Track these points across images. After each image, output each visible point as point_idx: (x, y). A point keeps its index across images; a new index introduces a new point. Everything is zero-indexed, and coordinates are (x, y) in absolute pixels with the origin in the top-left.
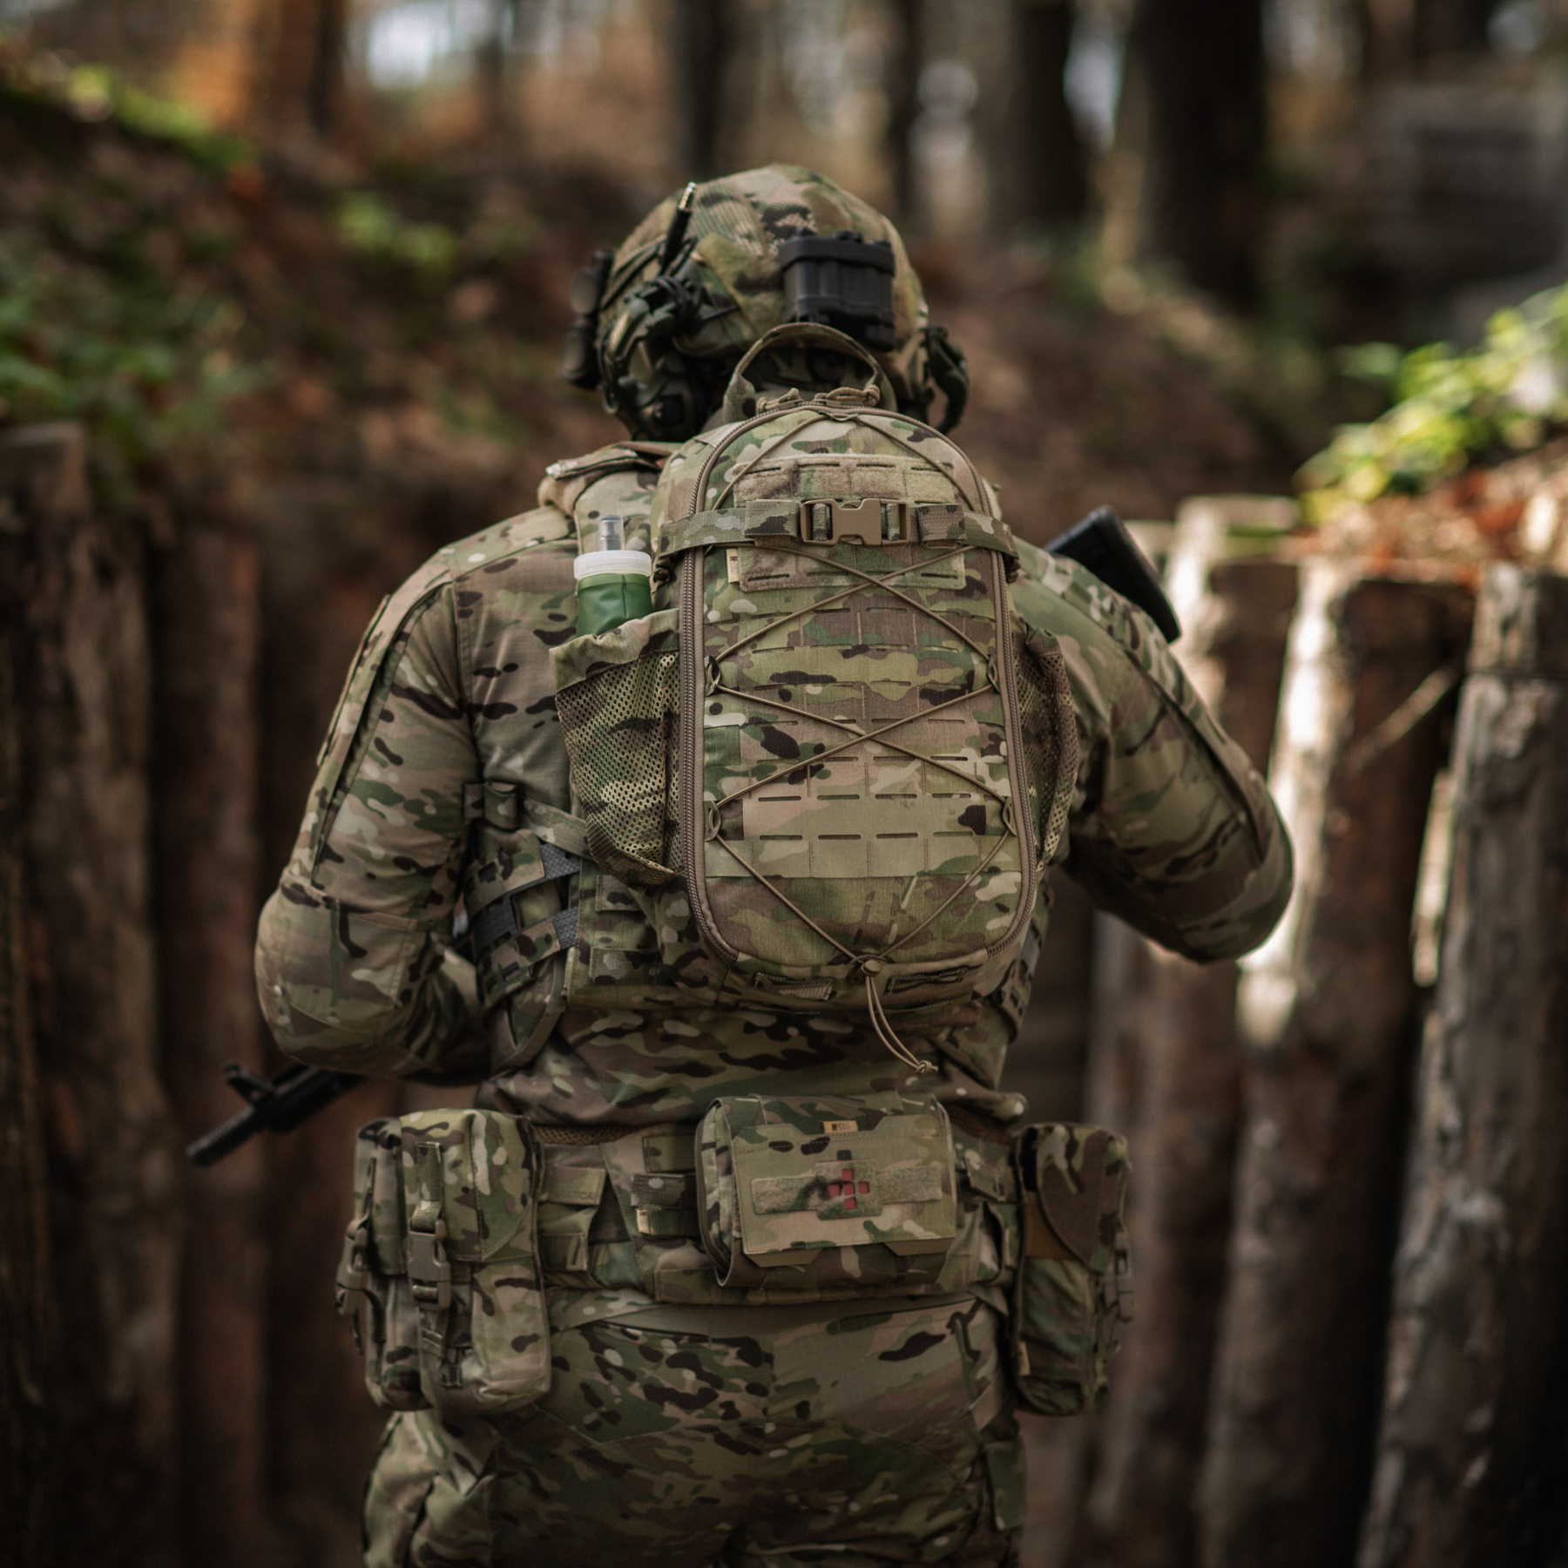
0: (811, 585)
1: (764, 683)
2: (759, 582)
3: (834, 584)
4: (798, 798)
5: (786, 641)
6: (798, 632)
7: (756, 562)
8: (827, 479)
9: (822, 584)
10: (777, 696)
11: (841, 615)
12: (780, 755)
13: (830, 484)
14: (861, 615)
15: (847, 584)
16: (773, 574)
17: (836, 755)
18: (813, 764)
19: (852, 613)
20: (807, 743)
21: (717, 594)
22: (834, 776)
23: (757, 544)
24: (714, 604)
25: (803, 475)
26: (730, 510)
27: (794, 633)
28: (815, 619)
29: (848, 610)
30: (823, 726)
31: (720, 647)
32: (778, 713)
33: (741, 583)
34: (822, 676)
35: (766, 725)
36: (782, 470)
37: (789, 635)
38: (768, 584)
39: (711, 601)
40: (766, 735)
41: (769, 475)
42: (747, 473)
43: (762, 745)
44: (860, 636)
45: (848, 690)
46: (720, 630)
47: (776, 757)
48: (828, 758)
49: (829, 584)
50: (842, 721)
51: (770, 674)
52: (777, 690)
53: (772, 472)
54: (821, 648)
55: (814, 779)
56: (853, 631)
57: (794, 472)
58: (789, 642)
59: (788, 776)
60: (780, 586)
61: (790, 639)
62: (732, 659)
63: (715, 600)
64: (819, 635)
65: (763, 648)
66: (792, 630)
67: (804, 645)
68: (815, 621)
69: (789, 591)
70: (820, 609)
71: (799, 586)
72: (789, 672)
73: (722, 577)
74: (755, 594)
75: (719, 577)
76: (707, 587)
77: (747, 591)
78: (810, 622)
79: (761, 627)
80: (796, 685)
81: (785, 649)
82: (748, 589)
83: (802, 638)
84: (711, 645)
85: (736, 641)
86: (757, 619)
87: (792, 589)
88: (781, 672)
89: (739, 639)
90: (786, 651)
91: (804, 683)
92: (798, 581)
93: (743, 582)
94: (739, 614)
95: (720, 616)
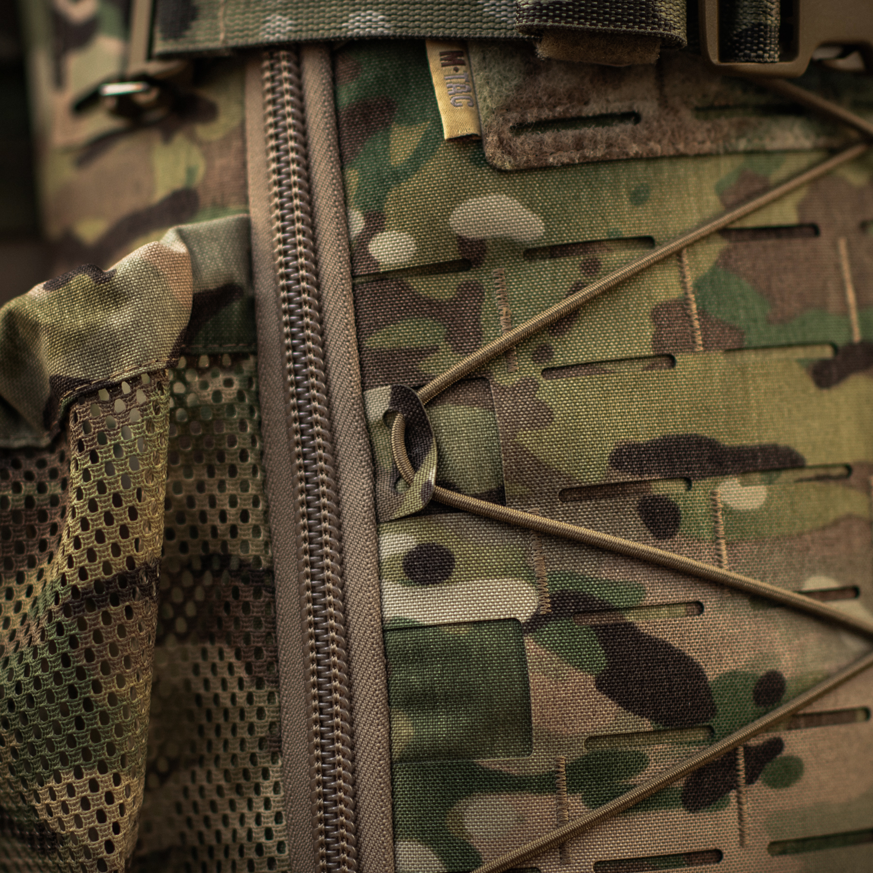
0: (708, 146)
1: (593, 477)
2: (548, 137)
3: (771, 145)
4: (717, 855)
5: (649, 332)
6: (683, 303)
9: (742, 145)
10: (635, 521)
11: (798, 246)
12: (655, 719)
14: (849, 246)
15: (809, 144)
16: (587, 112)
17: (817, 708)
18: (753, 742)
19: (823, 241)
20: (733, 674)
21: (398, 176)
22: (812, 775)
24: (390, 209)
27: (667, 306)
28: (725, 261)
29: (814, 230)
30: (774, 613)
31: (421, 353)
32: (641, 576)
33: (491, 138)
34: (763, 449)
35: (606, 619)
37: (655, 315)
38: (579, 145)
39: (380, 200)
40: (610, 654)
43: (600, 685)
44: (854, 316)
45: (836, 490)
46: (417, 298)
47: (647, 725)
48: (795, 720)
49: (756, 144)
50: (824, 594)
51: (610, 447)
52: (633, 501)
54: (751, 357)
55: (759, 789)
56: (833, 298)
58: (657, 340)
59: (680, 784)
60: (616, 150)
61: (660, 327)
62: (471, 396)
63: (392, 194)
64: (742, 314)
65: (582, 359)
66: (661, 296)
67: (702, 349)
68: (726, 264)
69: (640, 167)
70: (738, 225)
71: (672, 152)
72: (666, 439)
73: (412, 122)
74: (539, 176)
75: (400, 122)
76: (354, 152)
77: (508, 166)
78: (713, 271)
79: (567, 286)
80: (688, 481)
81: (647, 363)
82: (510, 162)
83: (696, 324)
84: (388, 345)
85: (479, 338)
86: (543, 258)
87: (652, 159)
88: (642, 439)
89: (489, 332)
90: (651, 367)
91: (713, 474)
92: (669, 133)
93: (496, 138)
94: (482, 242)
95: (413, 248)
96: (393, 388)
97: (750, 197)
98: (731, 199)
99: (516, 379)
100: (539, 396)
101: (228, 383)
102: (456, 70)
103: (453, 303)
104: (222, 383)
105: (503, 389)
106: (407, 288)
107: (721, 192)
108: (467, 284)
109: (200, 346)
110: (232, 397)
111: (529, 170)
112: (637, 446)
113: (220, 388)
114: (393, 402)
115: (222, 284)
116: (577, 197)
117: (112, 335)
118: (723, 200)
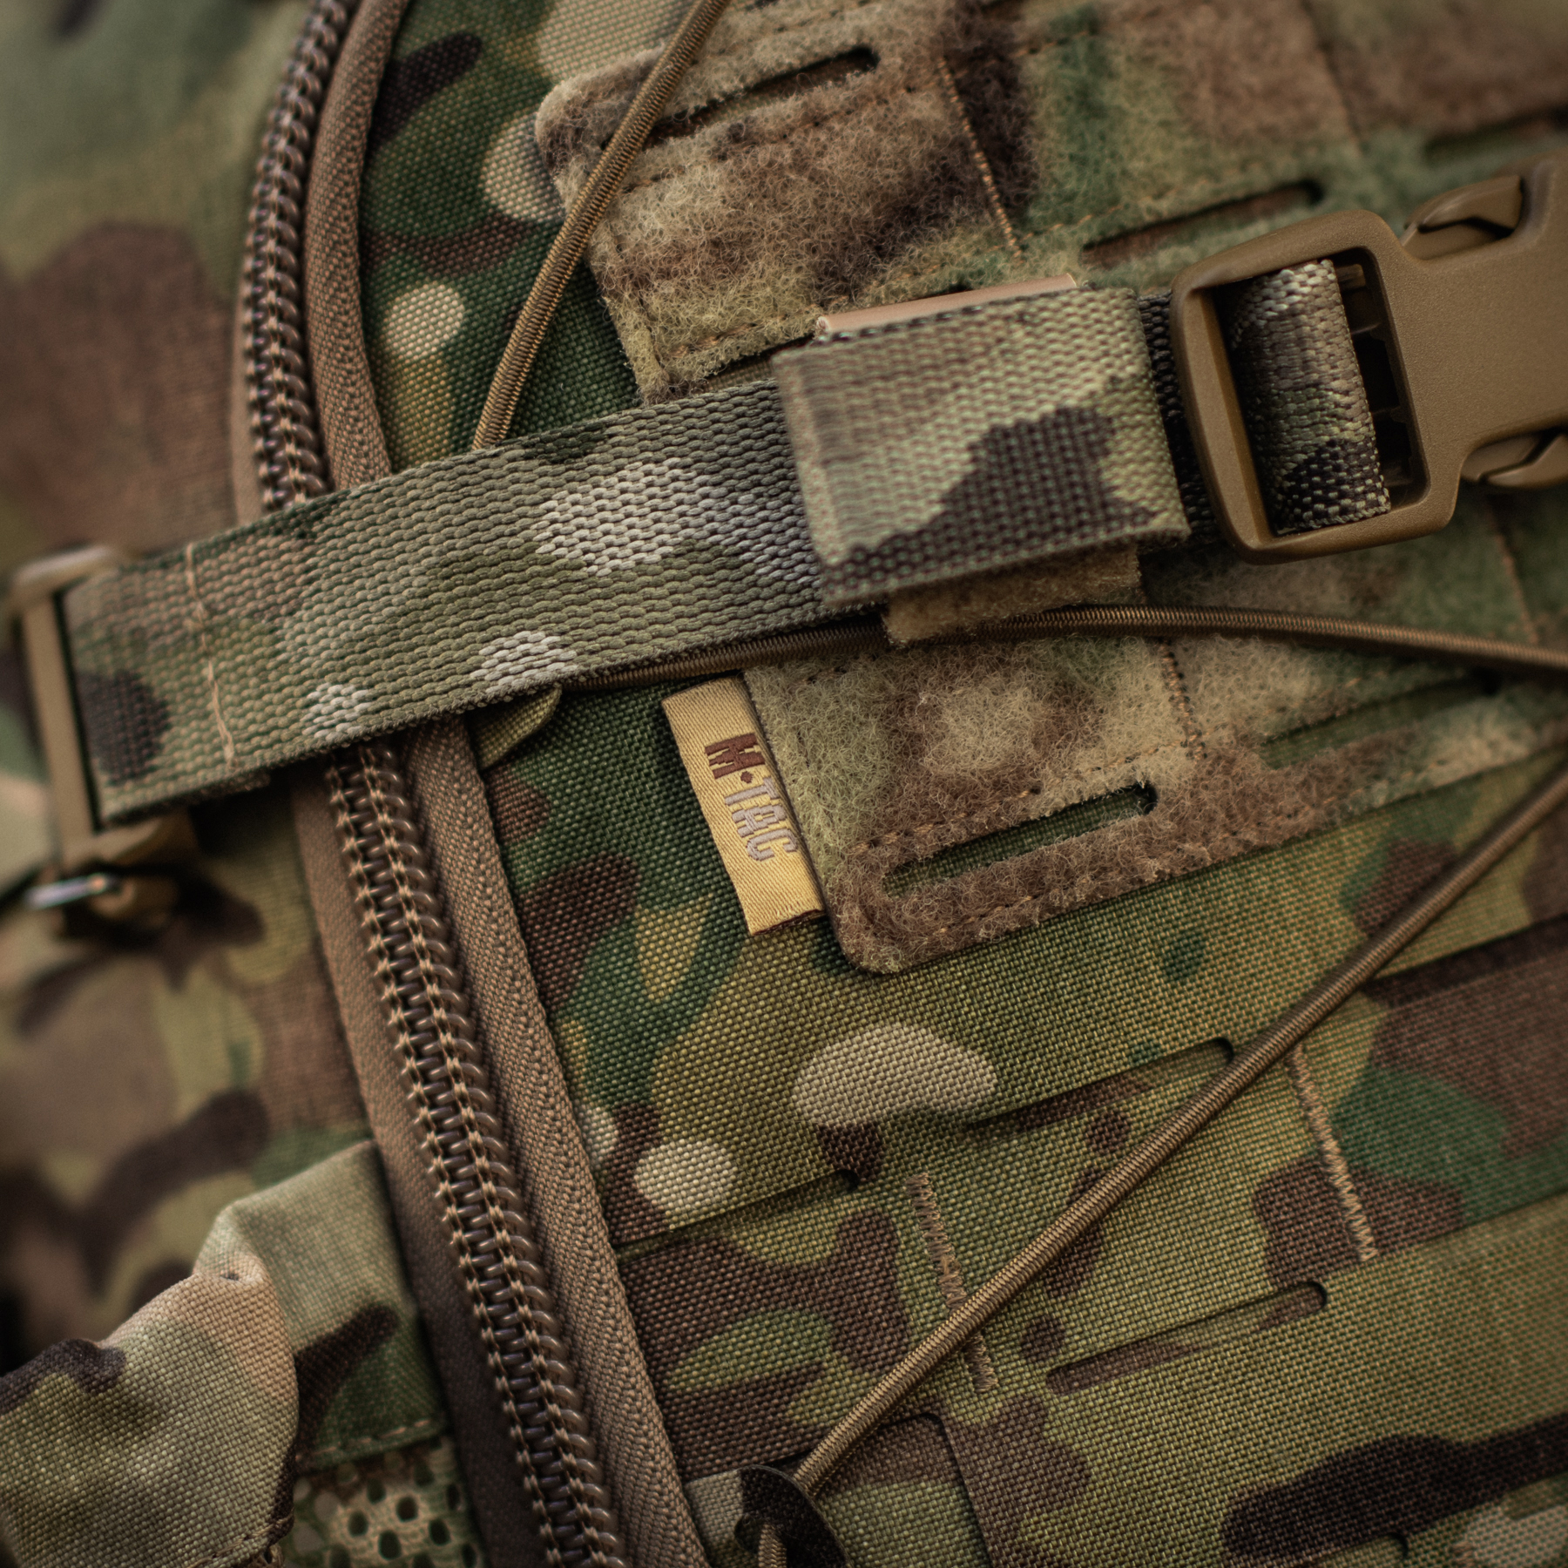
0: (1307, 818)
2: (969, 883)
3: (1441, 774)
5: (1256, 1244)
6: (1314, 1165)
7: (908, 748)
8: (1191, 60)
9: (1380, 794)
11: (1542, 972)
13: (1223, 93)
15: (1519, 750)
16: (1039, 807)
21: (669, 1022)
23: (901, 628)
24: (663, 1094)
25: (1036, 68)
26: (620, 423)
27: (1285, 1179)
28: (1388, 1051)
31: (791, 1383)
33: (849, 915)
36: (891, 61)
37: (1263, 1204)
38: (1035, 882)
39: (640, 1079)
41: (816, 120)
42: (664, 128)
46: (757, 1271)
49: (1408, 781)
53: (828, 96)
54: (1482, 1241)
57: (973, 59)
58: (1275, 1257)
60: (1115, 877)
61: (1277, 1228)
62: (909, 1457)
63: (662, 1064)
64: (1448, 1153)
65: (1128, 1334)
66: (1268, 1163)
67: (1374, 1252)
68: (1392, 1056)
69: (1173, 895)
70: (1401, 965)
71: (1234, 849)
72: (1336, 1464)
73: (676, 900)
74: (960, 969)
75: (649, 902)
76: (567, 984)
77: (893, 966)
78: (1369, 1078)
79: (1067, 1183)
80: (1400, 1538)
81: (1266, 1310)
82: (896, 957)
83: (1352, 1202)
84: (716, 1380)
85: (901, 1335)
86: (1005, 1135)
87: (1194, 874)
88: (1283, 1478)
89: (919, 1315)
90: (1276, 1319)
91: (1450, 1509)
92: (1222, 816)
93: (857, 912)
94: (871, 1127)
95: (729, 1172)
96: (743, 1475)
97: (1414, 899)
98: (1377, 914)
99: (996, 1405)
100: (1053, 1434)
101: (407, 1511)
102: (747, 778)
103: (834, 1265)
104: (393, 1514)
105: (972, 1431)
106: (732, 1252)
107: (1352, 903)
108: (856, 1220)
109: (332, 1449)
110: (420, 1539)
111: (940, 958)
112: (1277, 1493)
113: (391, 1526)
114: (748, 1505)
115: (350, 1314)
116: (1051, 995)
117: (143, 1499)
118: (1360, 922)
